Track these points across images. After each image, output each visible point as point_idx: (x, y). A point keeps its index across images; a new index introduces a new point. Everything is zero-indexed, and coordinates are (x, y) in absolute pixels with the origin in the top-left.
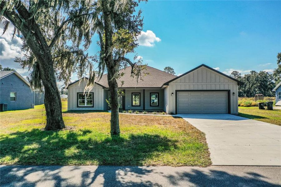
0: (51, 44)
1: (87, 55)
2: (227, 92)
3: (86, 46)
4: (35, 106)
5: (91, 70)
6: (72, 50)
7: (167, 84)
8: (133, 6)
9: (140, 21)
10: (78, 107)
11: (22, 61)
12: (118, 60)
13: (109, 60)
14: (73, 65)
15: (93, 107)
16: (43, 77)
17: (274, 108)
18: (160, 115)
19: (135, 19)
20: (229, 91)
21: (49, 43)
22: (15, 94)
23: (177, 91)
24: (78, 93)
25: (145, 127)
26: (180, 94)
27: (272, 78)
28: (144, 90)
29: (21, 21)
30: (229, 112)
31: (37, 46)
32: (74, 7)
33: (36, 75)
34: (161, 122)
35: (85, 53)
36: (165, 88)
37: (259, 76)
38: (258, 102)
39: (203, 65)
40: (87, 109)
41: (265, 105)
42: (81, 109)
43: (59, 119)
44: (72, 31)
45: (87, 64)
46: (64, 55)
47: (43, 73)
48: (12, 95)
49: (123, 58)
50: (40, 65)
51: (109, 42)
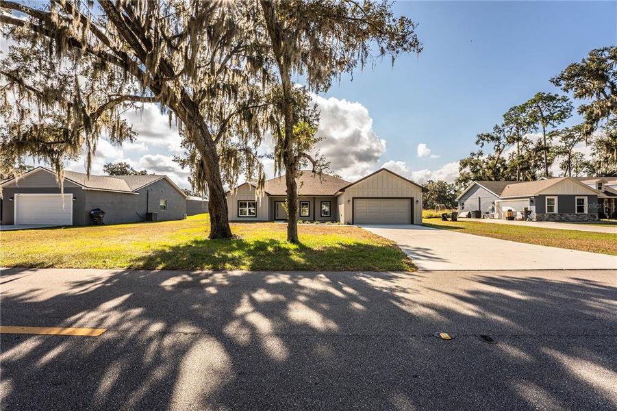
0: (216, 140)
1: (256, 154)
2: (410, 200)
3: (256, 144)
4: (187, 217)
5: (260, 171)
6: (239, 148)
7: (343, 190)
8: (306, 100)
9: (316, 115)
10: (238, 216)
11: (181, 161)
12: (299, 157)
13: (289, 156)
14: (240, 165)
15: (256, 217)
16: (208, 177)
17: (458, 219)
18: (335, 225)
19: (310, 114)
20: (412, 199)
21: (214, 139)
22: (166, 202)
23: (353, 198)
24: (238, 201)
25: (323, 236)
26: (357, 202)
27: (451, 189)
28: (314, 198)
29: (185, 111)
30: (412, 223)
31: (202, 140)
32: (241, 98)
33: (200, 175)
34: (339, 231)
35: (254, 152)
36: (339, 196)
37: (437, 186)
38: (440, 213)
39: (384, 169)
40: (249, 219)
41: (449, 217)
42: (241, 219)
43: (226, 226)
44: (239, 126)
45: (256, 164)
46: (230, 154)
47: (208, 171)
48: (162, 203)
49: (304, 155)
50: (205, 163)
51: (290, 134)
